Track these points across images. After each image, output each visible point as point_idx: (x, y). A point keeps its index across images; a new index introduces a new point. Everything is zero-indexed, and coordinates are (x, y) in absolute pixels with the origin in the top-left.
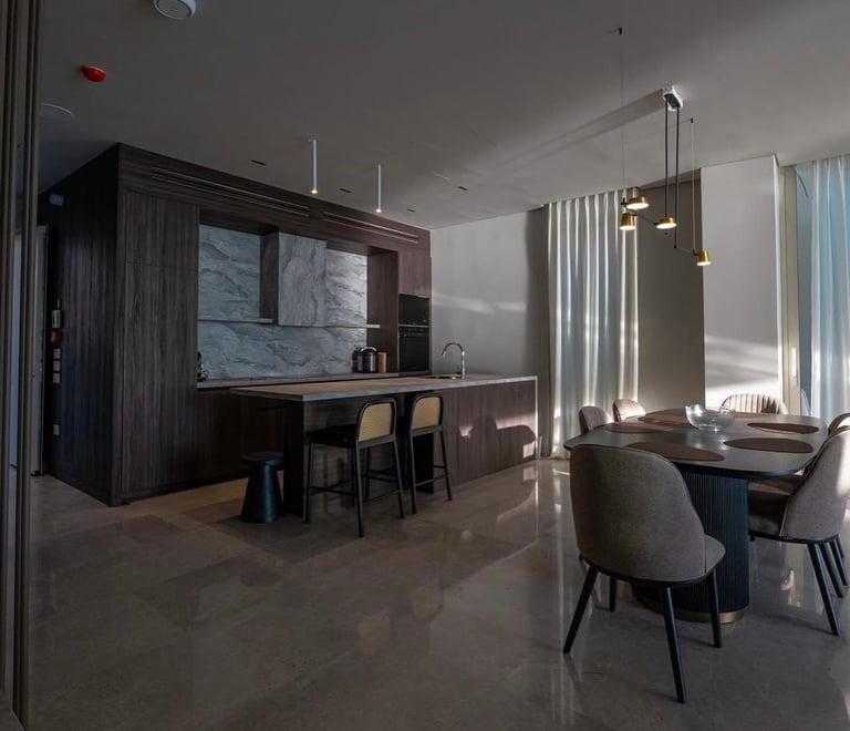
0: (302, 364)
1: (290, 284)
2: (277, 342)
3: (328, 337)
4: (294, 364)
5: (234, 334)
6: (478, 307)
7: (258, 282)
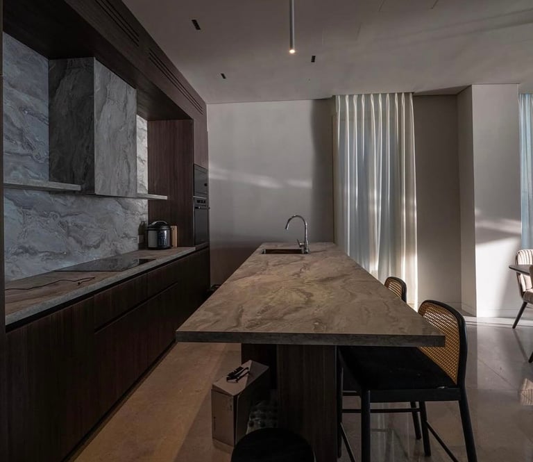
0: (97, 247)
1: (106, 136)
2: (69, 219)
3: (120, 210)
4: (88, 247)
5: (14, 208)
6: (264, 182)
7: (47, 128)
